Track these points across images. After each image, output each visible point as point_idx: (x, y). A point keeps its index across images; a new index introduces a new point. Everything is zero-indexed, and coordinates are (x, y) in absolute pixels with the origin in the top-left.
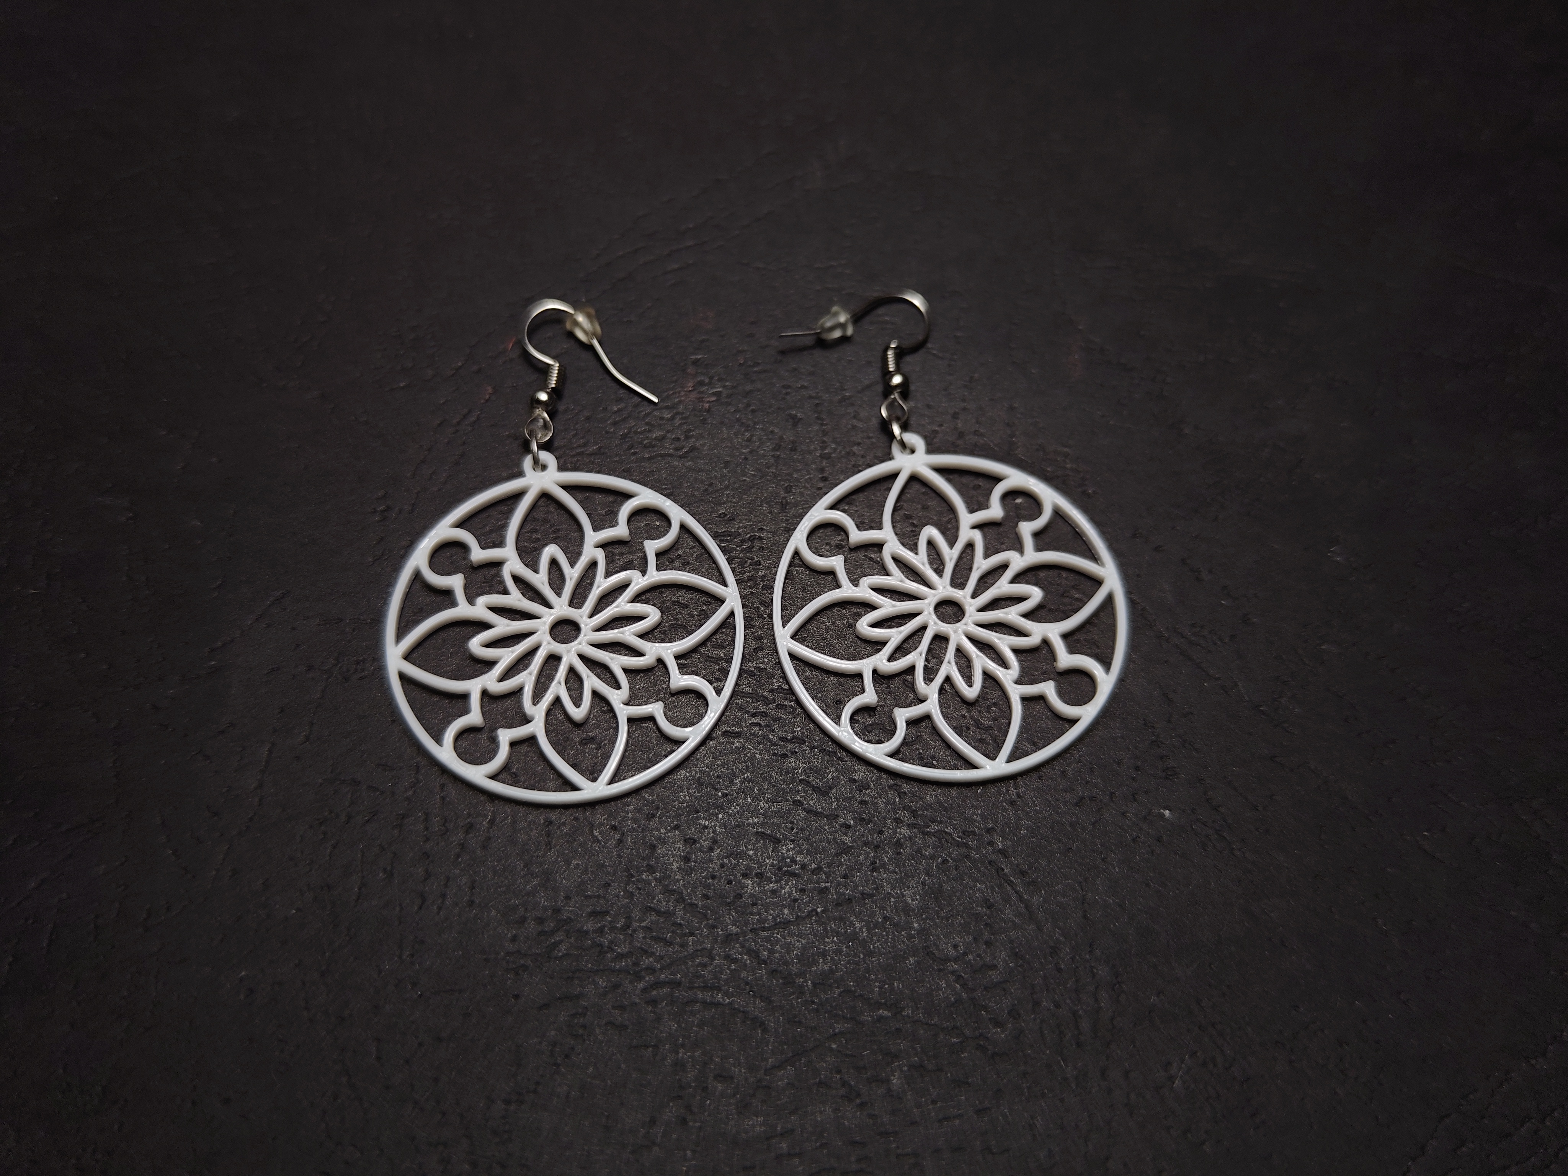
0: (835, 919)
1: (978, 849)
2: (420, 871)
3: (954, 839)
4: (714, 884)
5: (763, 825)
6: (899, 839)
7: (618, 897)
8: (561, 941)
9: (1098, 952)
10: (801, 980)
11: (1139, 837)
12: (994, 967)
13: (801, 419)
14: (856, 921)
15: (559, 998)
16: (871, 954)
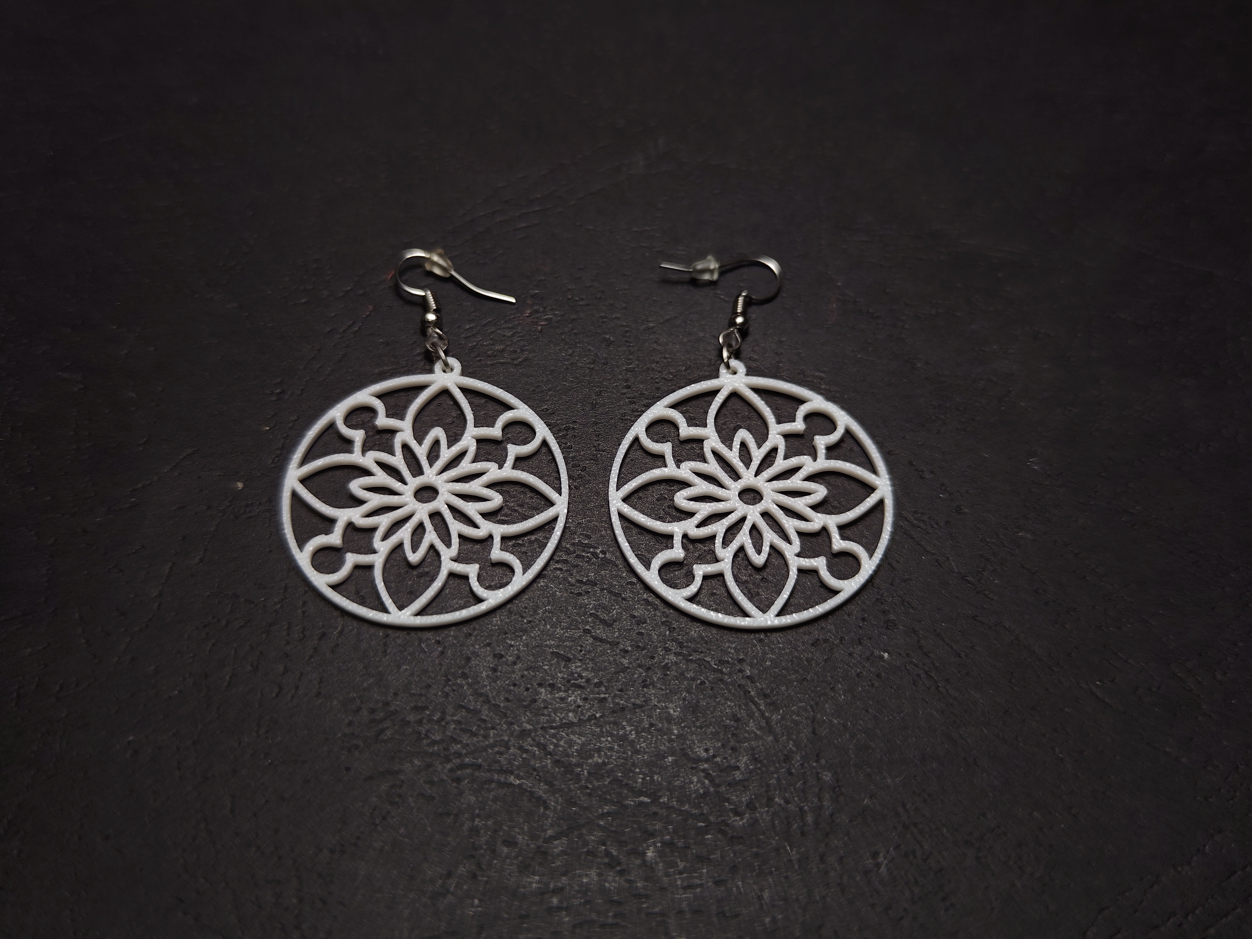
0: (610, 723)
1: (730, 674)
2: (281, 668)
3: (711, 666)
4: (514, 691)
5: (558, 647)
6: (667, 664)
7: (436, 695)
8: (387, 728)
9: (823, 761)
10: (579, 769)
11: (862, 673)
12: (737, 768)
13: (613, 341)
14: (627, 725)
15: (381, 772)
16: (637, 752)
